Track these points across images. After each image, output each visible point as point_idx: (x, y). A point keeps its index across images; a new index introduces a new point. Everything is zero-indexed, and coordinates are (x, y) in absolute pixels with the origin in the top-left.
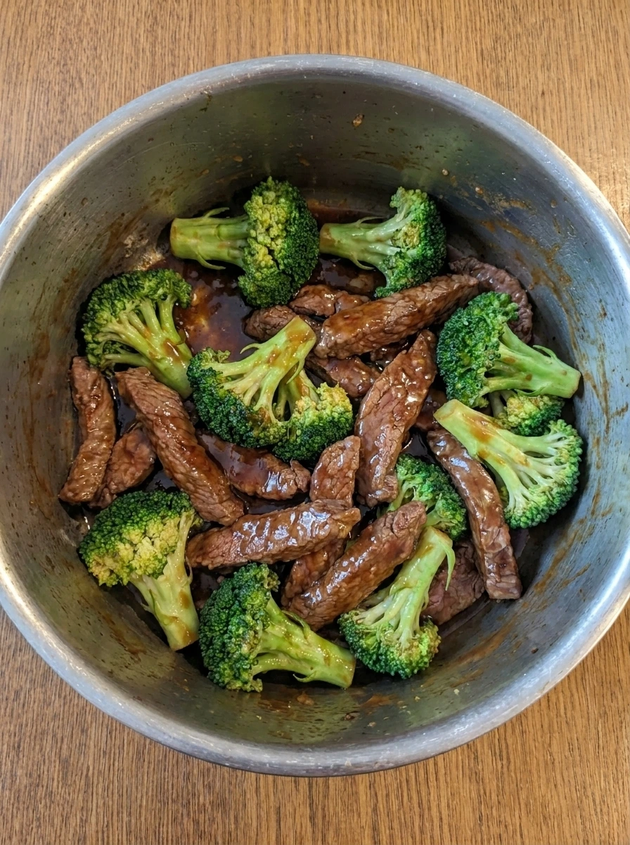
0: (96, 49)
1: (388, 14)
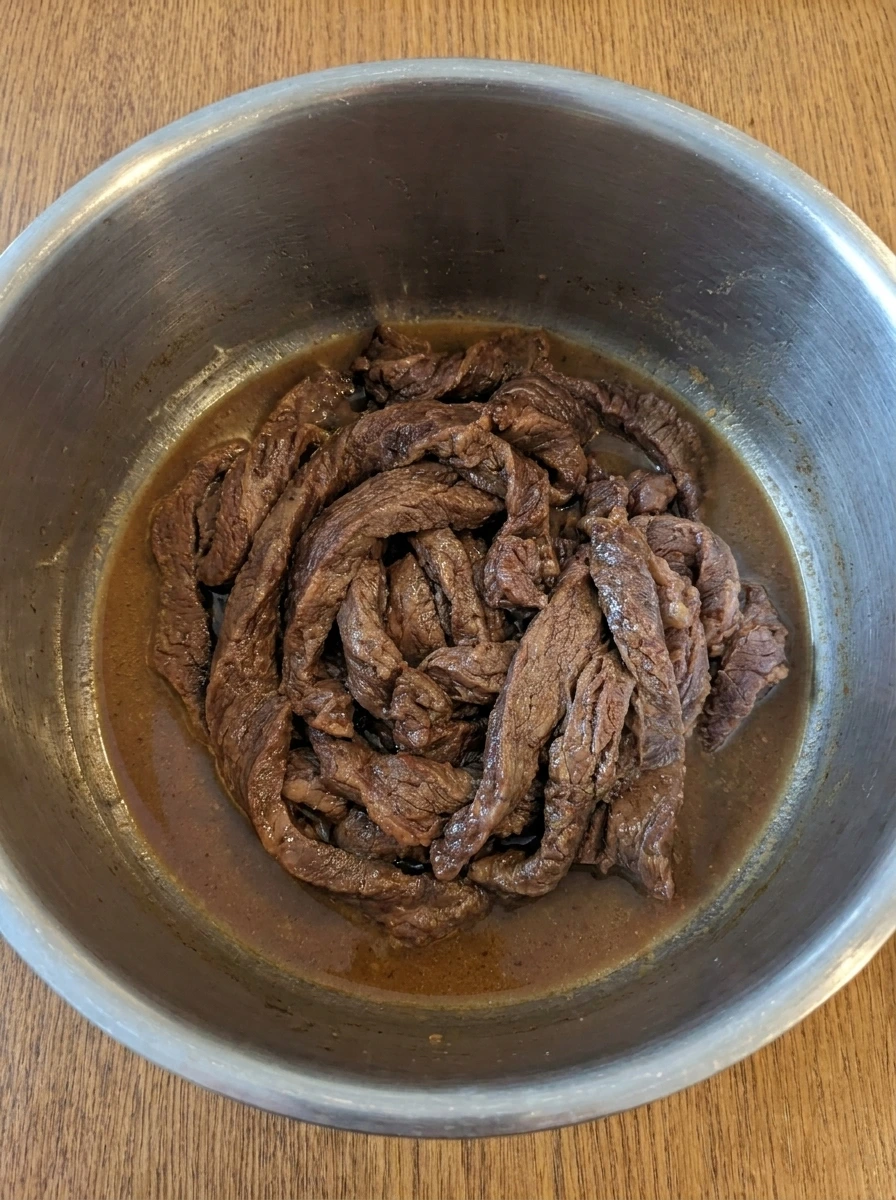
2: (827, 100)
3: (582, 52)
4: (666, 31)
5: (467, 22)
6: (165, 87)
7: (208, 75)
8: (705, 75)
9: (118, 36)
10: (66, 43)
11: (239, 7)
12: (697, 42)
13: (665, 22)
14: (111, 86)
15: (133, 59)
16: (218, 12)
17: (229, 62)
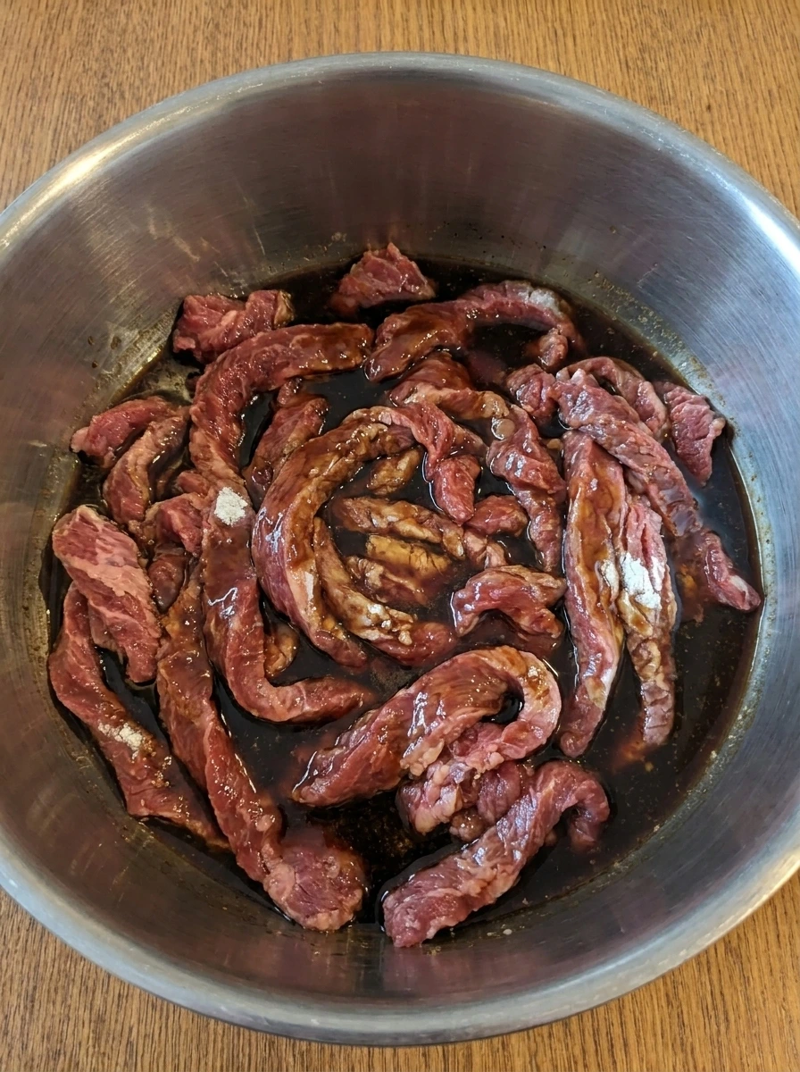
0: (142, 59)
1: (506, 19)
5: (437, 18)
6: (154, 78)
7: (193, 65)
10: (63, 37)
11: (223, 6)
12: (653, 35)
13: (622, 19)
14: (104, 76)
15: (125, 51)
16: (204, 10)
17: (214, 54)
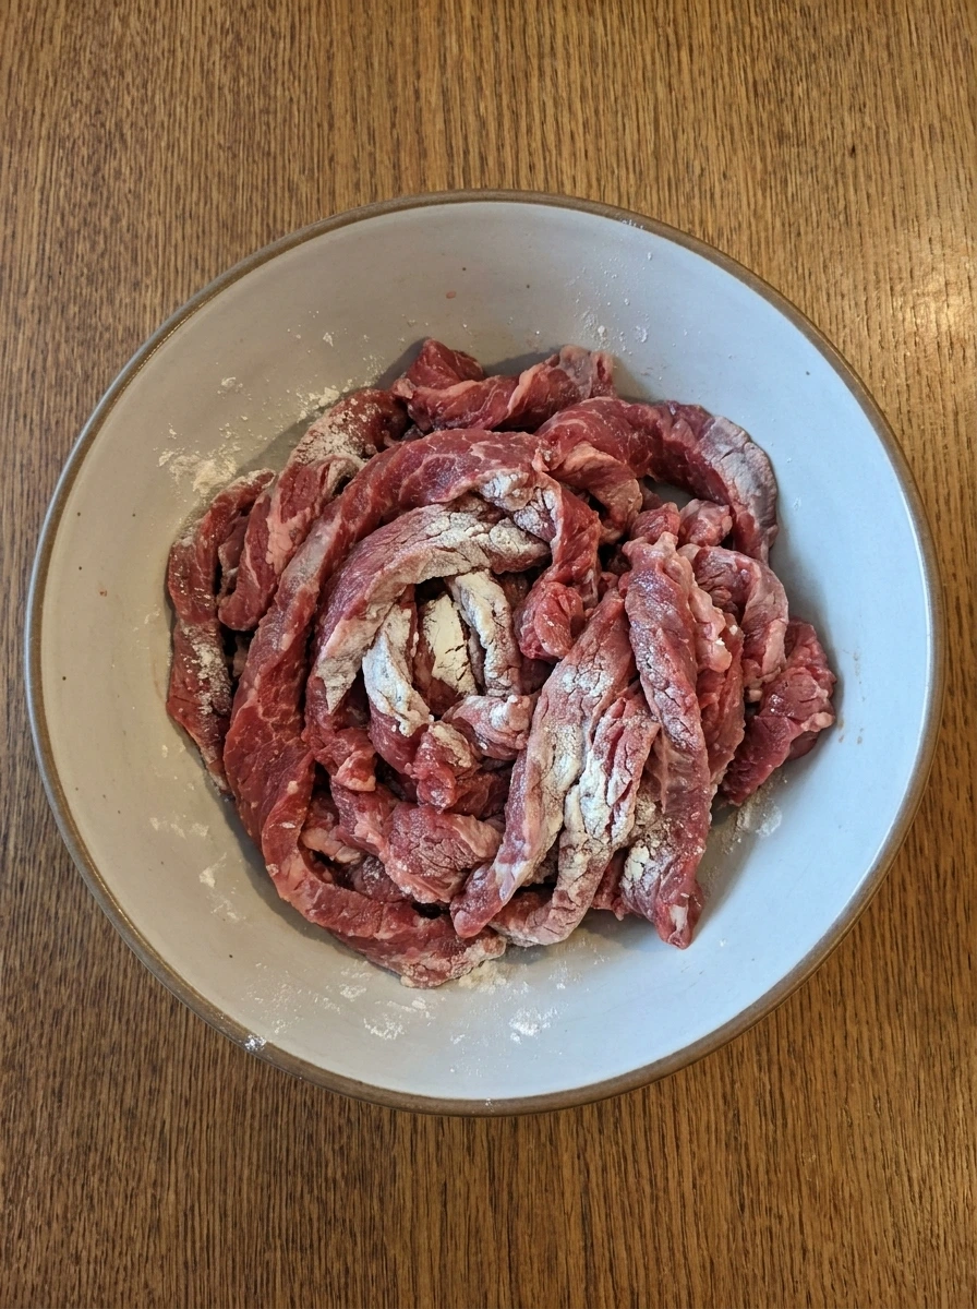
2: (943, 118)
3: (654, 63)
4: (755, 33)
8: (799, 91)
9: (102, 46)
